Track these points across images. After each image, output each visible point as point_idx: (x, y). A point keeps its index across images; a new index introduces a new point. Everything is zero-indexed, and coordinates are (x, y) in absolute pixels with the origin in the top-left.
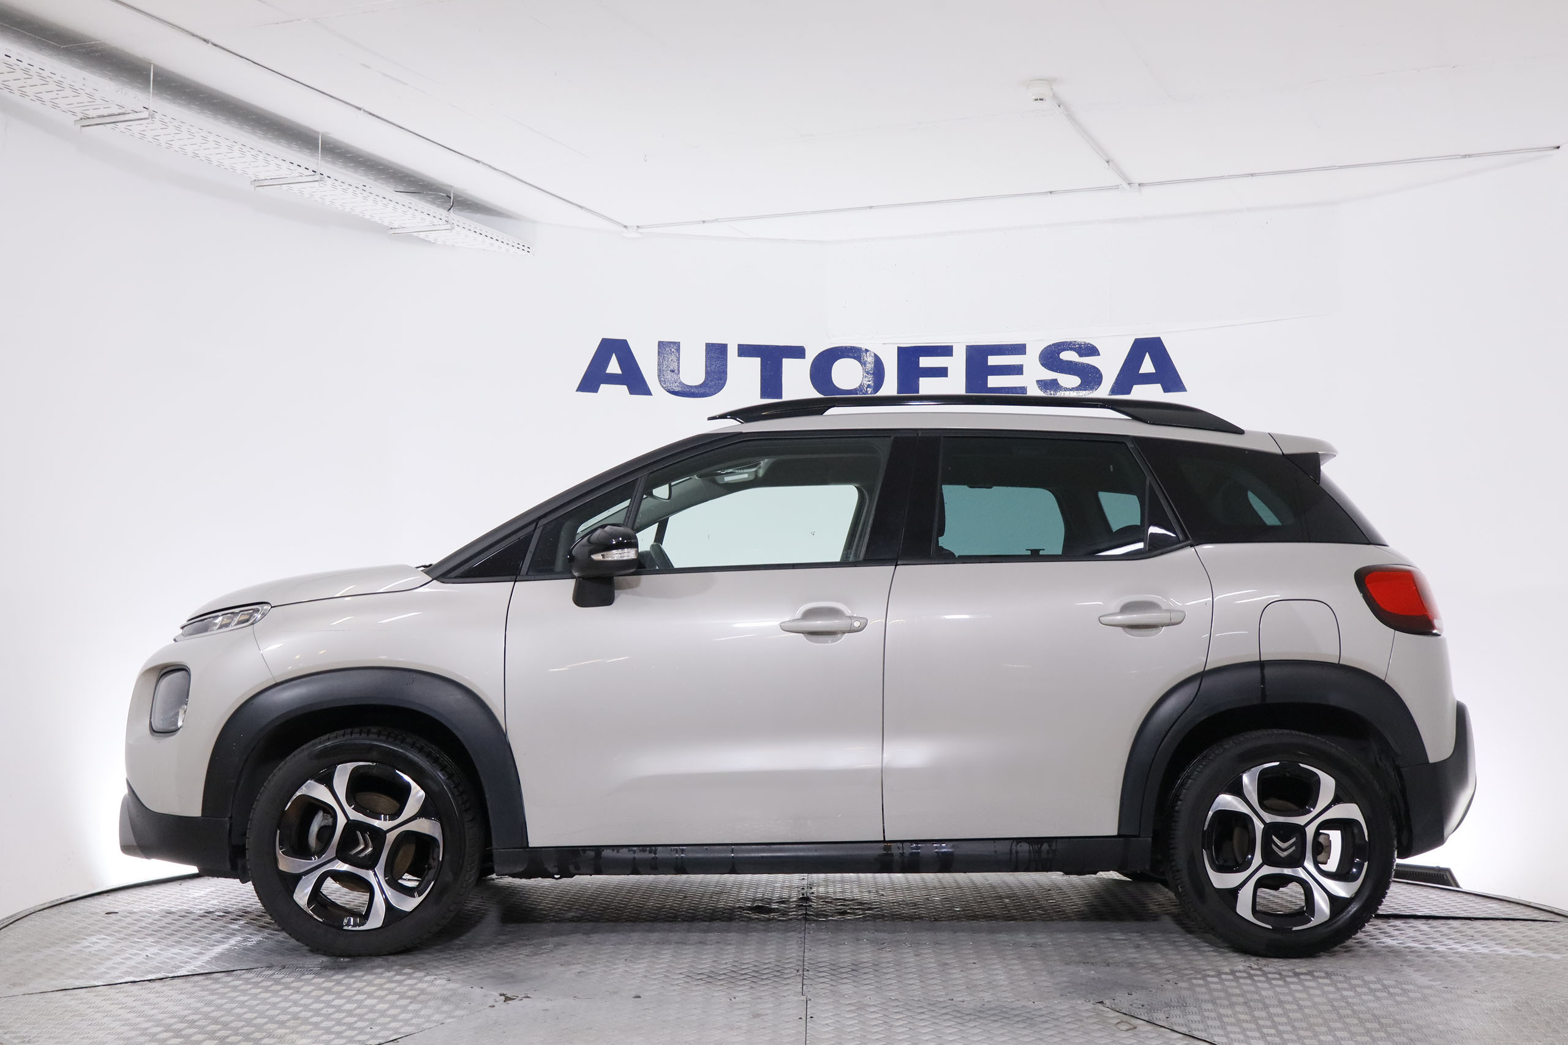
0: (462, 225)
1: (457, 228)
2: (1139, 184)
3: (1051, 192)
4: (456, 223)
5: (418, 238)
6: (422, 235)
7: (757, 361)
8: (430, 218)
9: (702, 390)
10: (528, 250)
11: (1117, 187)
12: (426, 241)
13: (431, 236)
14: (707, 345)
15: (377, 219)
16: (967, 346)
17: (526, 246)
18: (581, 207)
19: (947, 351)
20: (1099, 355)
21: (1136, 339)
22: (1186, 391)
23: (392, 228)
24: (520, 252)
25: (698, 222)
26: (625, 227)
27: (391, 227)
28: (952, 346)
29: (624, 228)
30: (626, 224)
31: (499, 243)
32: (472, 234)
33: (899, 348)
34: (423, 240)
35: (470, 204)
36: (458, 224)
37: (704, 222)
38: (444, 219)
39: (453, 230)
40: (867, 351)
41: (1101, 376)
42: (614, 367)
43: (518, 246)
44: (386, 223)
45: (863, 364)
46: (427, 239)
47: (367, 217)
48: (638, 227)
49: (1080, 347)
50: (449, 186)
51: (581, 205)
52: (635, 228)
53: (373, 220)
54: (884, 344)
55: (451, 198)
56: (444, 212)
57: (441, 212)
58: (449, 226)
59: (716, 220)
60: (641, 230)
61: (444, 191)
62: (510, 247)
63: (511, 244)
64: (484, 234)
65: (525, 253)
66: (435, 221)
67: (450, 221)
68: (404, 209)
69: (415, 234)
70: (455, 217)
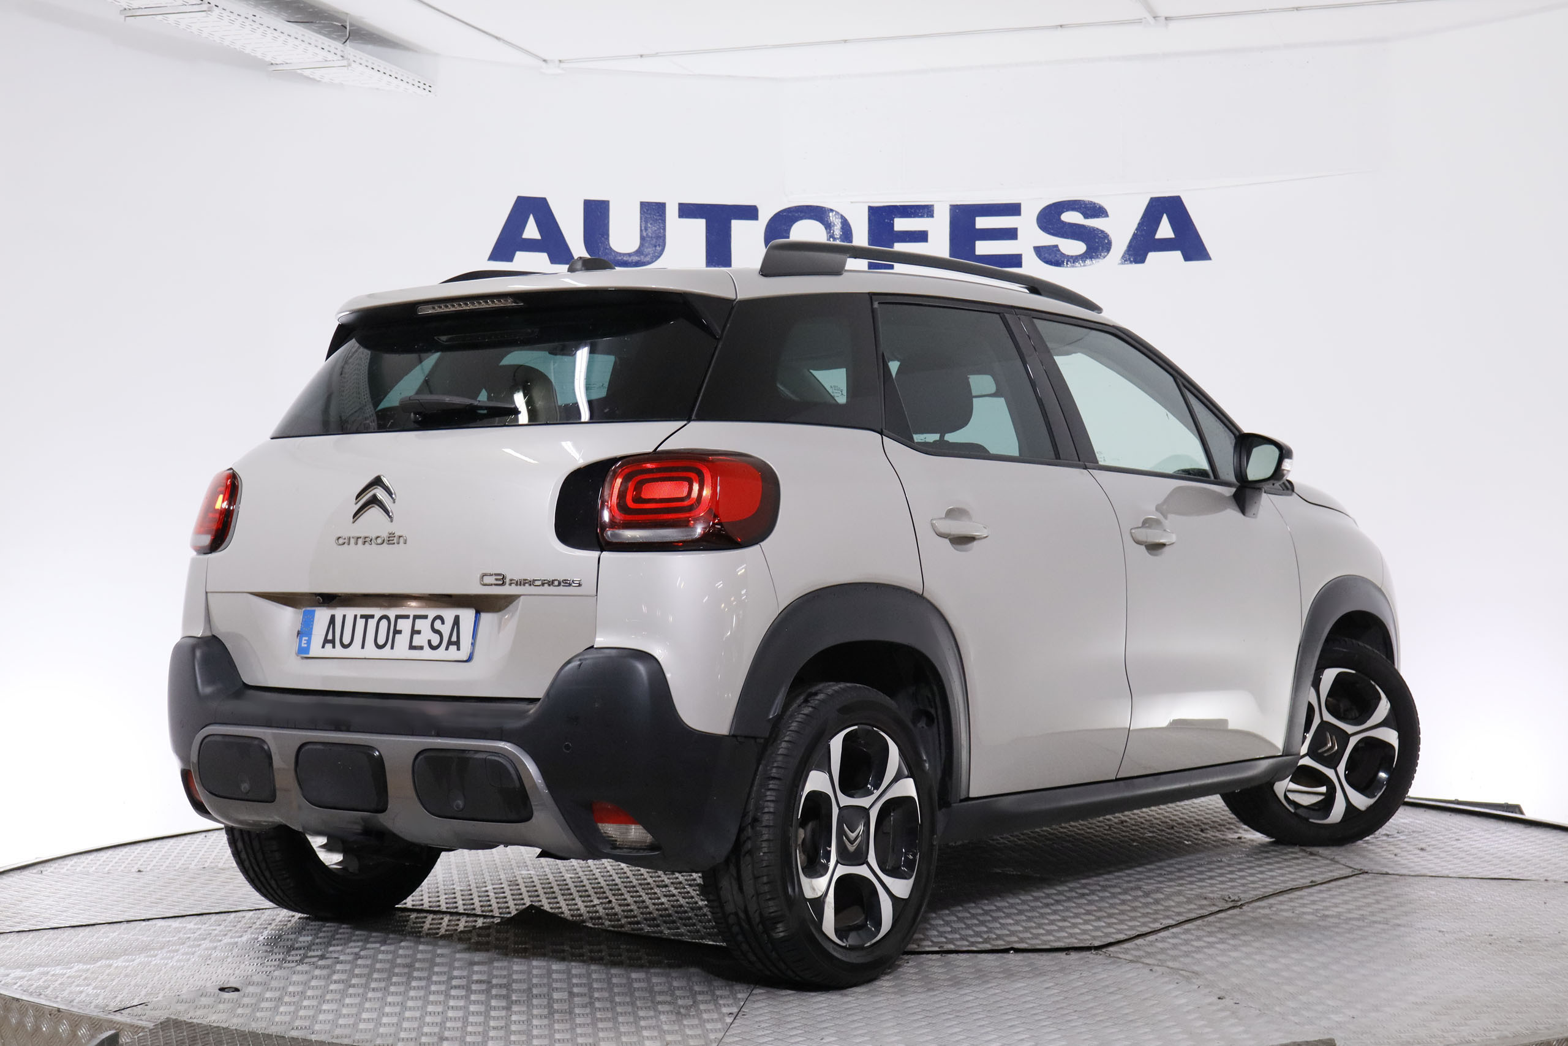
0: (358, 61)
1: (353, 65)
2: (1166, 18)
3: (1061, 26)
4: (352, 58)
5: (301, 75)
6: (307, 73)
7: (702, 223)
8: (324, 53)
9: (635, 259)
10: (430, 89)
11: (1139, 21)
13: (317, 74)
14: (642, 204)
15: (259, 55)
16: (951, 205)
17: (427, 85)
18: (497, 38)
19: (925, 211)
20: (1107, 216)
21: (1152, 199)
22: (1210, 259)
23: (272, 64)
24: (420, 91)
25: (634, 56)
26: (545, 61)
27: (273, 62)
28: (933, 206)
29: (543, 64)
30: (546, 58)
31: (398, 82)
32: (368, 71)
33: (871, 209)
34: (307, 78)
35: (364, 35)
36: (354, 59)
37: (641, 56)
38: (339, 53)
39: (350, 68)
40: (832, 210)
41: (1110, 243)
42: (531, 231)
43: (420, 85)
44: (268, 59)
45: (828, 226)
46: (311, 77)
47: (247, 51)
48: (560, 61)
49: (1086, 207)
50: (343, 13)
51: (499, 36)
52: (557, 62)
53: (252, 54)
54: (852, 203)
55: (346, 28)
56: (338, 45)
57: (335, 45)
58: (345, 63)
59: (656, 55)
60: (563, 65)
61: (338, 20)
62: (409, 86)
63: (411, 82)
64: (382, 71)
65: (426, 92)
66: (330, 56)
67: (346, 57)
68: (297, 42)
69: (299, 71)
70: (351, 50)
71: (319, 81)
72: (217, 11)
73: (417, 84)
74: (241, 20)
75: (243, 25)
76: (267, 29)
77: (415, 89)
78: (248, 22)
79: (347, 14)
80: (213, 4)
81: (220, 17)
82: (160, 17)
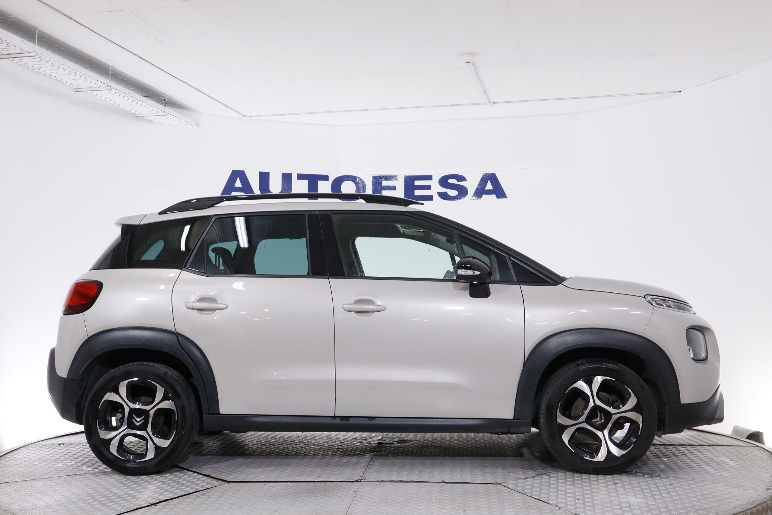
0: (170, 113)
1: (168, 115)
2: (493, 103)
3: (452, 105)
4: (168, 112)
5: (146, 119)
6: (148, 118)
8: (156, 109)
10: (198, 126)
11: (484, 104)
12: (150, 121)
13: (153, 119)
17: (197, 124)
18: (226, 106)
22: (507, 198)
23: (134, 114)
25: (281, 115)
26: (244, 116)
27: (135, 113)
31: (185, 123)
32: (174, 118)
35: (172, 103)
37: (284, 115)
38: (163, 110)
39: (166, 116)
43: (194, 124)
44: (133, 112)
47: (125, 108)
48: (250, 116)
53: (127, 110)
54: (366, 174)
55: (165, 100)
56: (163, 107)
57: (161, 107)
58: (165, 114)
59: (290, 114)
60: (252, 118)
61: (162, 97)
62: (190, 125)
63: (191, 123)
64: (179, 118)
65: (197, 127)
66: (159, 111)
67: (165, 111)
68: (146, 105)
69: (145, 117)
70: (167, 109)
71: (153, 122)
72: (114, 90)
73: (193, 124)
74: (123, 94)
75: (124, 97)
76: (134, 99)
77: (192, 126)
78: (126, 95)
79: (166, 94)
80: (112, 87)
81: (115, 93)
82: (89, 92)
